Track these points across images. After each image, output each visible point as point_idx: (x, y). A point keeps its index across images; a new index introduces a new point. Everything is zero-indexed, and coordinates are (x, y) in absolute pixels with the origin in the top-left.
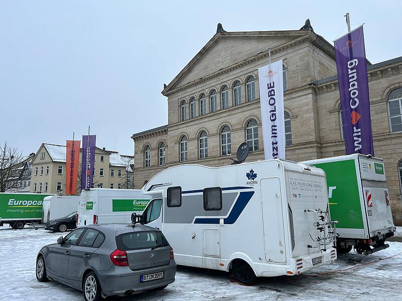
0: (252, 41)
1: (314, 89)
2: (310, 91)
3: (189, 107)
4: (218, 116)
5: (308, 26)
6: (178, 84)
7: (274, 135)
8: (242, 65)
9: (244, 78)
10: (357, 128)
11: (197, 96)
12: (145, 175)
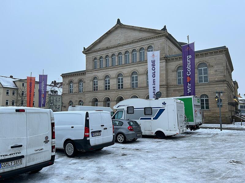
0: (136, 31)
1: (166, 60)
2: (164, 61)
3: (99, 62)
4: (116, 69)
5: (165, 29)
6: (92, 48)
7: (154, 83)
8: (131, 43)
9: (131, 50)
10: (189, 84)
11: (104, 56)
12: (70, 97)
